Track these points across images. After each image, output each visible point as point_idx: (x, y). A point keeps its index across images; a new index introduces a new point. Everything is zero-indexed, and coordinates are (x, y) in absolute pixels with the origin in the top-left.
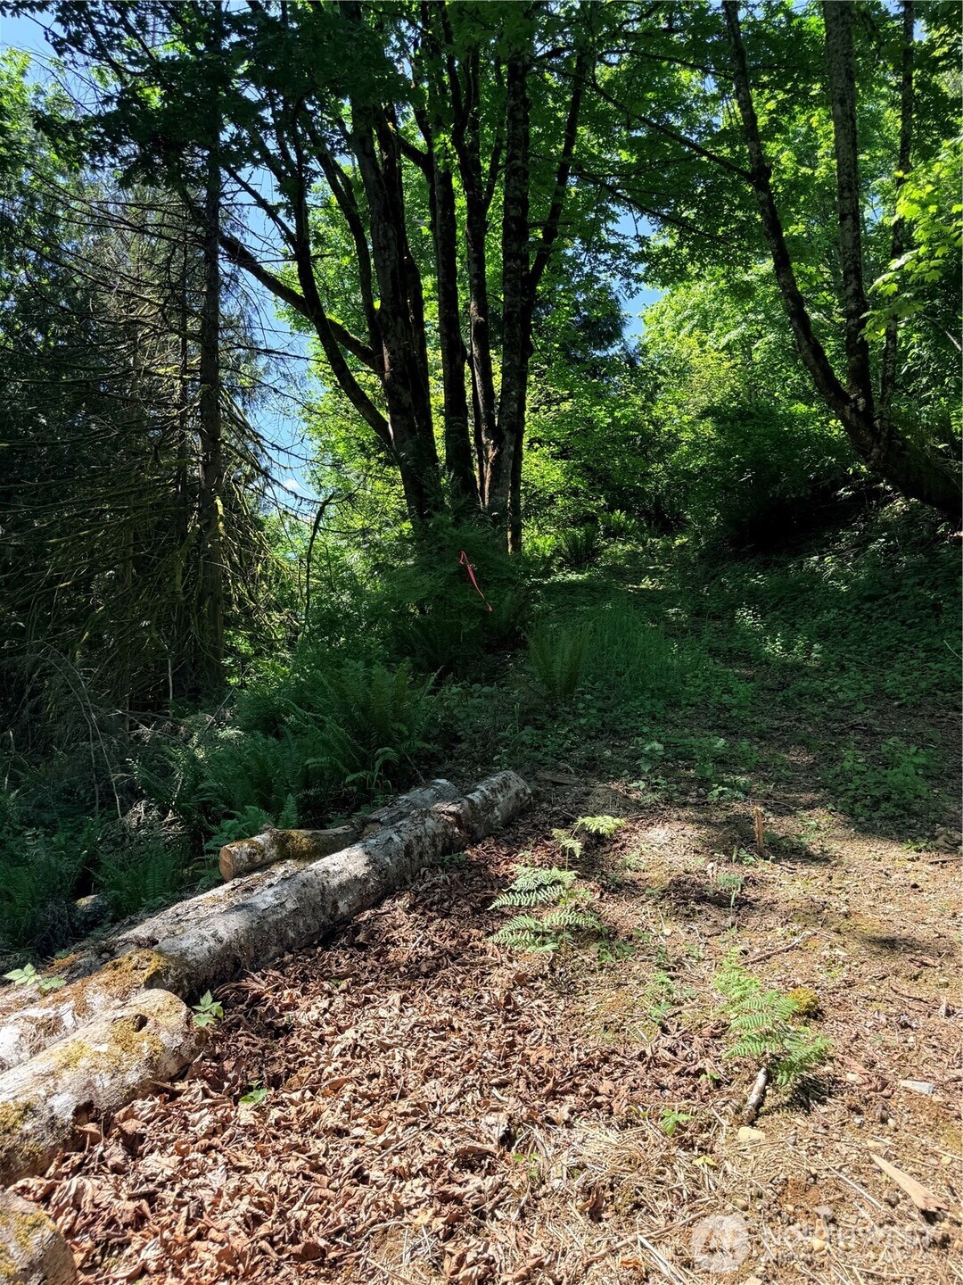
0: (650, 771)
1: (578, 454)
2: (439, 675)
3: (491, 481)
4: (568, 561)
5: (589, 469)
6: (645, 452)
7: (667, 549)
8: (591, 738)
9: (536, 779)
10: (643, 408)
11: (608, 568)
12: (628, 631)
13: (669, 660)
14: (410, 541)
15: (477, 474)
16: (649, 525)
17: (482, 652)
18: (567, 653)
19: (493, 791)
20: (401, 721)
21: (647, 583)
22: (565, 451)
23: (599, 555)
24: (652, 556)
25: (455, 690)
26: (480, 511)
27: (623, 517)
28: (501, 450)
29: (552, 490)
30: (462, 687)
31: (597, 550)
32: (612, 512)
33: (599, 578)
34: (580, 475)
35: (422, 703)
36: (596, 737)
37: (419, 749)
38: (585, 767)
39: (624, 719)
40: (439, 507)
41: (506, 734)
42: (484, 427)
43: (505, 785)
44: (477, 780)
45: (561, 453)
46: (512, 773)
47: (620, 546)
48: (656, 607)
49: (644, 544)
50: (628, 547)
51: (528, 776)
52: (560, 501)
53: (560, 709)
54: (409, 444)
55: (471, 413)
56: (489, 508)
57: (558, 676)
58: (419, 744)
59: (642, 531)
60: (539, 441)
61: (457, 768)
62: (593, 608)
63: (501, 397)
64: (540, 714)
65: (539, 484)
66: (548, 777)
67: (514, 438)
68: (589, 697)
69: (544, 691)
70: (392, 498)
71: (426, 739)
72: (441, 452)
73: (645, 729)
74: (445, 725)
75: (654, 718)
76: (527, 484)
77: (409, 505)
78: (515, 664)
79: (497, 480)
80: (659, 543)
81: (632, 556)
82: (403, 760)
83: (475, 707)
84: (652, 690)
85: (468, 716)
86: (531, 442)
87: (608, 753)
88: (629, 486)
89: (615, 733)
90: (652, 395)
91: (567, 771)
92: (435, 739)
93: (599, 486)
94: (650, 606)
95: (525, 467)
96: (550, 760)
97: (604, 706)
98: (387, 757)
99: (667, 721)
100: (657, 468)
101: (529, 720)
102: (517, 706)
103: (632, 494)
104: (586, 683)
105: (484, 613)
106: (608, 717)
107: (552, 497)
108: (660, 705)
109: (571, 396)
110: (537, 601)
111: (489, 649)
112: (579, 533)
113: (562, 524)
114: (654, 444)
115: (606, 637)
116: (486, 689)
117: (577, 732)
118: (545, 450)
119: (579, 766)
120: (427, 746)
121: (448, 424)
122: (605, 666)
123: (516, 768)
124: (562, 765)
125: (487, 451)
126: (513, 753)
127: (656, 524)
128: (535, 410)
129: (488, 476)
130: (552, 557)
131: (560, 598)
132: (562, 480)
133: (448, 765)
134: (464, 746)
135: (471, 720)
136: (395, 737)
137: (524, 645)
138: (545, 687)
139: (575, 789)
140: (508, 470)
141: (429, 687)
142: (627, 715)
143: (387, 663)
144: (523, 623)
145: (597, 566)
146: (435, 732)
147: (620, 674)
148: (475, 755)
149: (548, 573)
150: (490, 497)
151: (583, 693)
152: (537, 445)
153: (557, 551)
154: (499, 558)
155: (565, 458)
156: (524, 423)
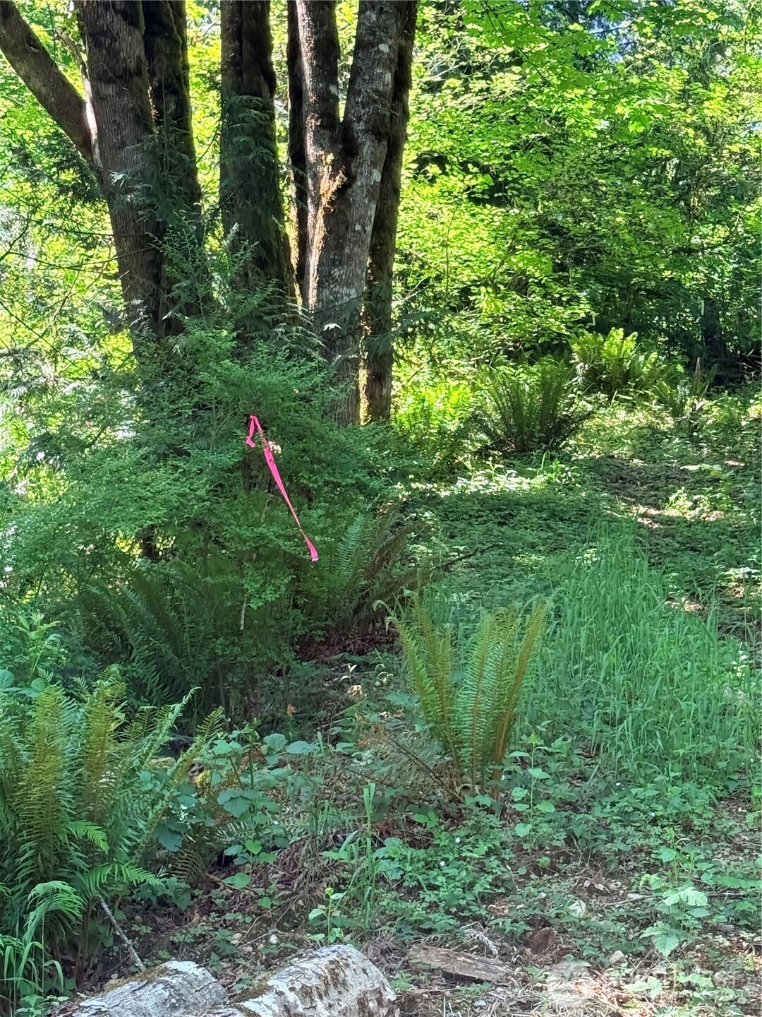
0: (675, 955)
1: (529, 195)
2: (187, 710)
3: (326, 249)
4: (499, 444)
5: (555, 230)
6: (684, 196)
7: (730, 427)
8: (539, 871)
9: (406, 966)
10: (684, 95)
11: (593, 466)
12: (634, 619)
13: (727, 693)
14: (127, 382)
15: (291, 231)
16: (689, 366)
17: (290, 655)
18: (490, 668)
19: (306, 993)
20: (90, 818)
21: (680, 506)
22: (499, 187)
23: (573, 432)
24: (696, 442)
25: (222, 747)
26: (294, 320)
27: (630, 343)
28: (351, 177)
29: (466, 276)
30: (242, 740)
31: (566, 420)
32: (606, 333)
33: (569, 488)
34: (532, 244)
35: (144, 775)
36: (553, 869)
37: (131, 886)
38: (524, 941)
39: (616, 829)
40: (200, 306)
41: (342, 855)
42: (311, 123)
43: (335, 980)
44: (268, 966)
45: (492, 190)
46: (350, 950)
47: (622, 414)
48: (700, 563)
49: (677, 412)
50: (640, 417)
51: (389, 958)
52: (484, 299)
53: (469, 801)
54: (133, 153)
55: (283, 85)
56: (318, 312)
57: (468, 719)
58: (134, 874)
59: (673, 381)
60: (441, 161)
61: (221, 934)
62: (553, 560)
63: (355, 53)
64: (422, 810)
65: (436, 260)
66: (436, 963)
67: (383, 150)
68: (537, 773)
69: (432, 754)
70: (87, 277)
71: (150, 864)
72: (209, 176)
73: (667, 855)
74: (197, 828)
75: (688, 829)
76: (407, 258)
77: (127, 296)
78: (368, 687)
79: (339, 247)
80: (712, 411)
81: (651, 439)
82: (93, 911)
83: (267, 787)
84: (685, 761)
85: (252, 810)
86: (422, 162)
87: (578, 909)
88: (646, 276)
89: (596, 859)
90: (703, 66)
91: (482, 949)
92: (170, 864)
93: (575, 273)
94: (686, 558)
95: (403, 219)
96: (441, 920)
97: (574, 796)
98: (56, 904)
99: (716, 837)
100: (712, 234)
101: (394, 824)
102: (369, 792)
103: (651, 293)
104: (534, 740)
105: (297, 566)
106: (581, 823)
107: (465, 291)
108: (703, 797)
109: (517, 59)
110: (424, 537)
111: (305, 648)
112: (527, 378)
113: (487, 357)
114: (704, 181)
115: (584, 632)
116: (298, 748)
117: (508, 855)
118: (456, 182)
119: (511, 937)
120: (152, 880)
121: (228, 111)
122: (578, 699)
123: (362, 937)
124: (471, 933)
125: (317, 178)
126: (355, 901)
127: (706, 366)
128: (433, 88)
129: (317, 234)
130: (462, 434)
131: (477, 532)
132: (492, 253)
133: (199, 924)
134: (239, 881)
135: (259, 818)
136: (76, 857)
137: (390, 642)
138: (436, 745)
139: (500, 994)
140: (364, 226)
141: (164, 737)
142: (625, 818)
143: (64, 677)
144: (390, 589)
145: (566, 459)
146: (172, 845)
147: (610, 722)
148: (265, 903)
149: (450, 471)
150: (320, 285)
151: (523, 763)
152: (433, 169)
153: (475, 421)
154: (339, 435)
155: (499, 203)
156: (406, 115)
